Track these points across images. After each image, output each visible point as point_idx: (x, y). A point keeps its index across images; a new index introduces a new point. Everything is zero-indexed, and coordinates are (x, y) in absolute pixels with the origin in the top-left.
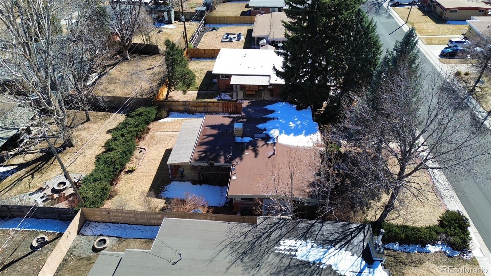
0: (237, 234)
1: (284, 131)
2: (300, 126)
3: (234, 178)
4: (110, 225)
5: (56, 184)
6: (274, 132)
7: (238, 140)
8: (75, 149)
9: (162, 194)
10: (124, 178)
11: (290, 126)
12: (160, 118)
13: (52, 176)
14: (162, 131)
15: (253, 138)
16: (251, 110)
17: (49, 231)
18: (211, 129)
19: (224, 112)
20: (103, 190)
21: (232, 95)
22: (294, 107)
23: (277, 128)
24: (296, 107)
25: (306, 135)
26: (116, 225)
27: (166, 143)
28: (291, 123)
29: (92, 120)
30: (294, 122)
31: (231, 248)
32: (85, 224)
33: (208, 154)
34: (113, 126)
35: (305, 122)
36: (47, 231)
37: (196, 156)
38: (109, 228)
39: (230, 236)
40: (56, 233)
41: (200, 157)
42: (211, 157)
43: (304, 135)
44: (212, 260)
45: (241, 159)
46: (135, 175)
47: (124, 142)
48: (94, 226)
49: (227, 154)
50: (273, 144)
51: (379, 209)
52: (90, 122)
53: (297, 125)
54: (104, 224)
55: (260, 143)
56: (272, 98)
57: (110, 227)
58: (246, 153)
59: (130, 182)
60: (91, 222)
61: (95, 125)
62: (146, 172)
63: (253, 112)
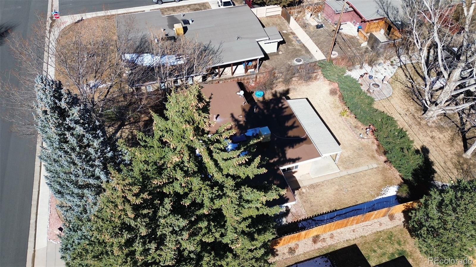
0: (215, 59)
15: (245, 135)
31: (214, 51)
33: (277, 107)
39: (218, 57)
44: (221, 44)
58: (242, 117)
63: (270, 179)
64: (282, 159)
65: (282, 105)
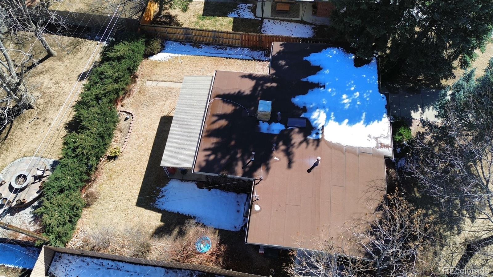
1: (334, 115)
2: (358, 103)
3: (257, 207)
4: (88, 260)
5: (14, 178)
6: (319, 116)
7: (264, 127)
8: (35, 112)
9: (157, 202)
10: (105, 166)
11: (342, 102)
12: (152, 54)
13: (9, 160)
14: (154, 79)
15: (286, 126)
16: (284, 63)
17: (9, 266)
18: (224, 101)
19: (243, 46)
20: (73, 209)
21: (255, 10)
22: (351, 59)
23: (324, 107)
24: (355, 60)
25: (368, 122)
26: (95, 260)
27: (161, 103)
28: (344, 96)
29: (55, 53)
30: (350, 94)
32: (55, 257)
33: (219, 155)
34: (86, 66)
35: (367, 94)
36: (6, 266)
37: (202, 157)
38: (87, 267)
40: (18, 268)
41: (207, 161)
42: (223, 161)
43: (364, 123)
45: (268, 170)
46: (119, 164)
47: (99, 114)
48: (67, 262)
49: (246, 157)
50: (316, 143)
51: (457, 248)
52: (54, 58)
53: (354, 102)
54: (80, 258)
55: (297, 138)
56: (314, 18)
57: (88, 264)
58: (275, 158)
59: (113, 177)
60: (63, 254)
61: (60, 63)
62: (134, 158)
63: (287, 67)
64: (261, 82)
65: (209, 155)
